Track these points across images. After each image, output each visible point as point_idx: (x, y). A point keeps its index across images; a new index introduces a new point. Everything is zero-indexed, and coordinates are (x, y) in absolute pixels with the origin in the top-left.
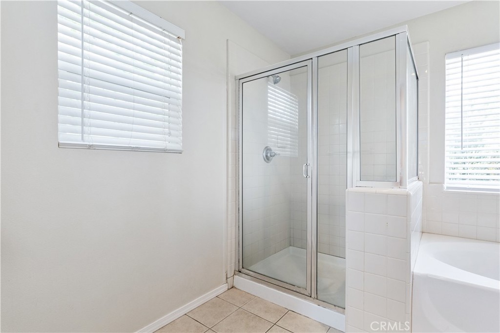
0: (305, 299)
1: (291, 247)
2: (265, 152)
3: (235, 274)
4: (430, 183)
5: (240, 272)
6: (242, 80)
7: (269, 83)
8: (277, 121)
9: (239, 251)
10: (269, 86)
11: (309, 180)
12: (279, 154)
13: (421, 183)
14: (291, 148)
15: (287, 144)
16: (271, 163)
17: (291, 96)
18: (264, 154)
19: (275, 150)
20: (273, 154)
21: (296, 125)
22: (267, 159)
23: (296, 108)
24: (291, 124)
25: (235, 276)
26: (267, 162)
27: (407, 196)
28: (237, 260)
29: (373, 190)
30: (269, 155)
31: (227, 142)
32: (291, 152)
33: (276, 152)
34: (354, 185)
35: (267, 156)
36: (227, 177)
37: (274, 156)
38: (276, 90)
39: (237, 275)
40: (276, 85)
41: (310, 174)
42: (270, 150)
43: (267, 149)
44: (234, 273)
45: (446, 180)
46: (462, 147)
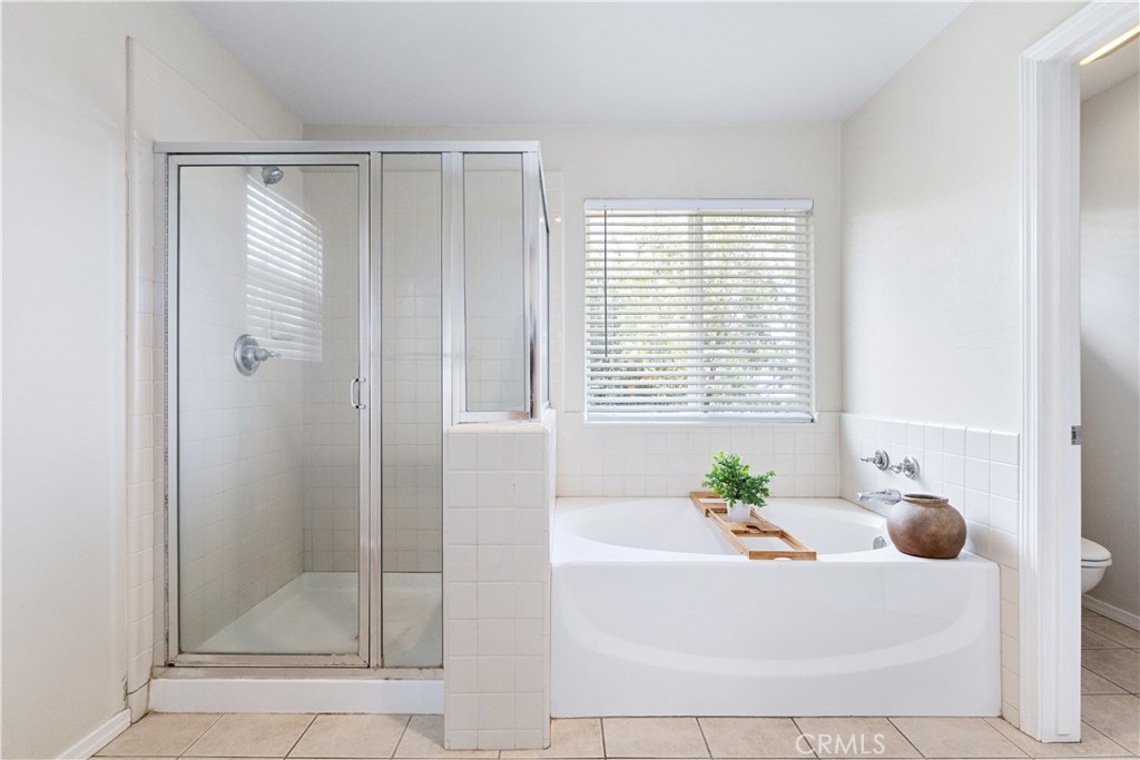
0: (354, 676)
1: (306, 575)
2: (239, 347)
3: (152, 676)
4: (566, 412)
5: (171, 665)
6: (175, 158)
7: (249, 176)
8: (269, 274)
9: (167, 610)
10: (249, 187)
11: (364, 414)
12: (279, 355)
13: (553, 412)
14: (304, 341)
15: (295, 331)
16: (256, 375)
17: (305, 217)
18: (238, 354)
19: (264, 342)
20: (263, 354)
21: (319, 289)
22: (246, 365)
23: (319, 250)
24: (305, 283)
25: (153, 681)
26: (246, 374)
27: (543, 435)
28: (162, 636)
29: (490, 428)
30: (250, 356)
31: (129, 317)
32: (304, 350)
33: (269, 350)
34: (456, 420)
35: (244, 358)
36: (128, 415)
37: (264, 359)
38: (268, 199)
39: (162, 676)
40: (269, 188)
41: (364, 401)
42: (254, 343)
43: (245, 341)
44: (152, 674)
45: (587, 406)
46: (606, 352)
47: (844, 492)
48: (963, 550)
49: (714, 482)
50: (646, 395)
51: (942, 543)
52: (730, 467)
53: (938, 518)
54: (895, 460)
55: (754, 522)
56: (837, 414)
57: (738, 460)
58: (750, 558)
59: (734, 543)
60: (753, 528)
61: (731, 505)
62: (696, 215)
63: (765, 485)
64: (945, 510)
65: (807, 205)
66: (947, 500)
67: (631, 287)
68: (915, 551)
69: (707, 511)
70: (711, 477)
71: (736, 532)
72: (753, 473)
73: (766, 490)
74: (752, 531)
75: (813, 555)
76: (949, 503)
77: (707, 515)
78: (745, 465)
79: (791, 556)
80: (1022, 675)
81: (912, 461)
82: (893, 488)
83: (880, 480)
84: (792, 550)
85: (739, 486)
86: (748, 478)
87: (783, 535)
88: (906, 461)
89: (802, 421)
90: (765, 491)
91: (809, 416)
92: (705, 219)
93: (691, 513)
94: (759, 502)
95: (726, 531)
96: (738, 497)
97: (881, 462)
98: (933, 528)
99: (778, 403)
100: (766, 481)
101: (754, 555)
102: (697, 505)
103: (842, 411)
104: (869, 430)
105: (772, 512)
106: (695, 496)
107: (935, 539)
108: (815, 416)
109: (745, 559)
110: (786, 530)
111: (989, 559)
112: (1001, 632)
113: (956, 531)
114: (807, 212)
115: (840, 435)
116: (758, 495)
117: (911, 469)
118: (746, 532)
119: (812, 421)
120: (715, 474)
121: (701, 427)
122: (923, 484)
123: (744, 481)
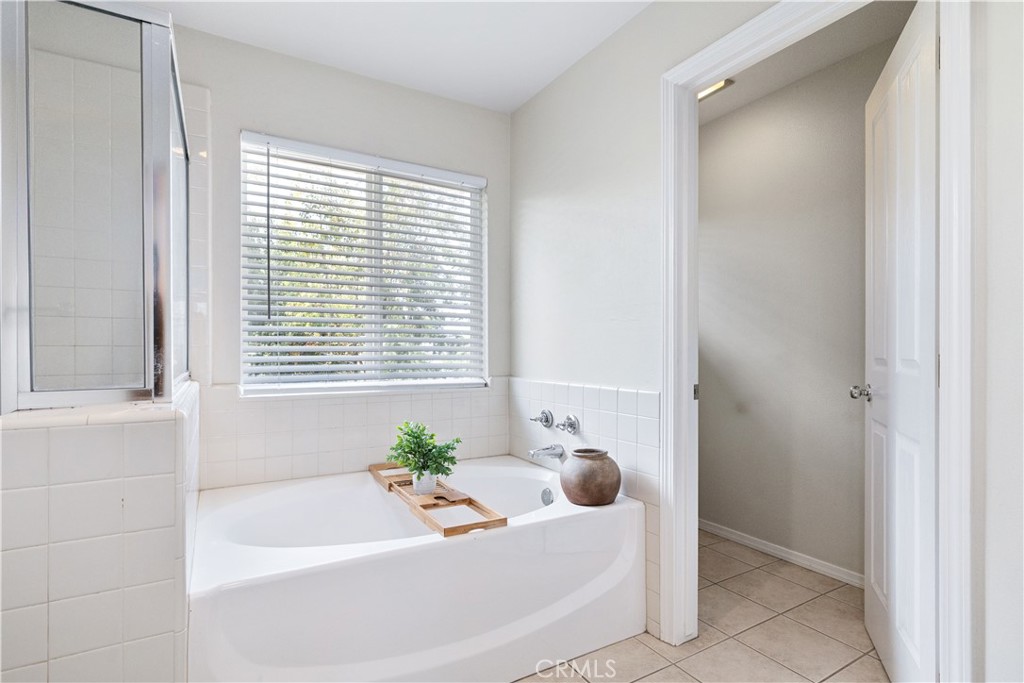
4: (214, 384)
13: (196, 385)
45: (244, 377)
46: (269, 313)
47: (512, 448)
48: (619, 495)
49: (399, 455)
50: (314, 363)
51: (605, 492)
52: (416, 438)
53: (602, 469)
54: (559, 419)
55: (440, 492)
56: (507, 378)
57: (424, 429)
58: (445, 536)
59: (425, 520)
60: (442, 499)
61: (419, 478)
62: (375, 173)
63: (451, 454)
64: (607, 462)
65: (482, 183)
66: (606, 453)
67: (295, 251)
68: (585, 501)
69: (391, 485)
70: (396, 449)
71: (425, 507)
72: (439, 441)
73: (454, 458)
74: (440, 502)
75: (504, 522)
76: (609, 455)
77: (390, 490)
78: (430, 434)
79: (484, 526)
80: (662, 594)
81: (573, 419)
82: (556, 443)
83: (545, 437)
84: (484, 519)
85: (426, 456)
86: (434, 447)
87: (470, 502)
88: (569, 419)
89: (477, 386)
90: (452, 460)
91: (482, 381)
92: (386, 179)
93: (371, 488)
94: (445, 471)
95: (415, 508)
96: (425, 467)
97: (547, 421)
98: (599, 479)
99: (437, 369)
100: (453, 449)
101: (449, 532)
102: (378, 479)
103: (511, 375)
104: (534, 392)
105: (458, 479)
106: (373, 469)
107: (601, 488)
108: (488, 381)
109: (439, 537)
110: (473, 497)
111: (637, 499)
112: (646, 560)
113: (615, 479)
114: (481, 190)
115: (509, 398)
116: (446, 464)
117: (572, 426)
118: (435, 505)
119: (486, 385)
120: (400, 446)
121: (380, 395)
122: (583, 439)
123: (430, 450)
